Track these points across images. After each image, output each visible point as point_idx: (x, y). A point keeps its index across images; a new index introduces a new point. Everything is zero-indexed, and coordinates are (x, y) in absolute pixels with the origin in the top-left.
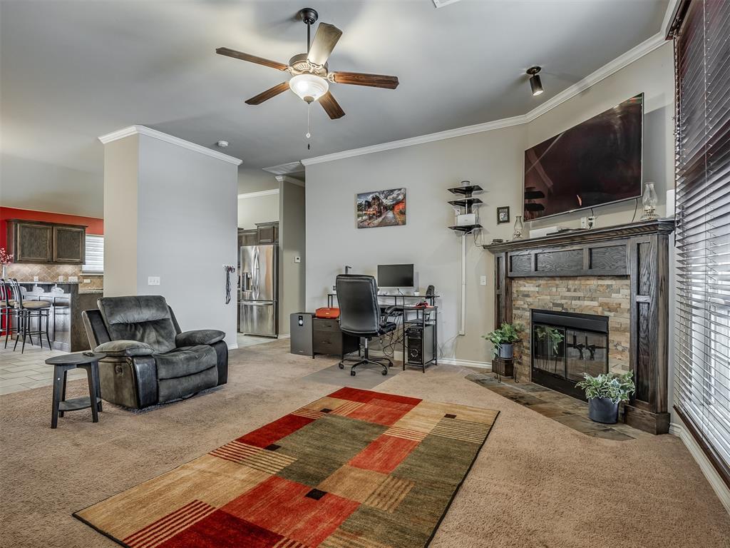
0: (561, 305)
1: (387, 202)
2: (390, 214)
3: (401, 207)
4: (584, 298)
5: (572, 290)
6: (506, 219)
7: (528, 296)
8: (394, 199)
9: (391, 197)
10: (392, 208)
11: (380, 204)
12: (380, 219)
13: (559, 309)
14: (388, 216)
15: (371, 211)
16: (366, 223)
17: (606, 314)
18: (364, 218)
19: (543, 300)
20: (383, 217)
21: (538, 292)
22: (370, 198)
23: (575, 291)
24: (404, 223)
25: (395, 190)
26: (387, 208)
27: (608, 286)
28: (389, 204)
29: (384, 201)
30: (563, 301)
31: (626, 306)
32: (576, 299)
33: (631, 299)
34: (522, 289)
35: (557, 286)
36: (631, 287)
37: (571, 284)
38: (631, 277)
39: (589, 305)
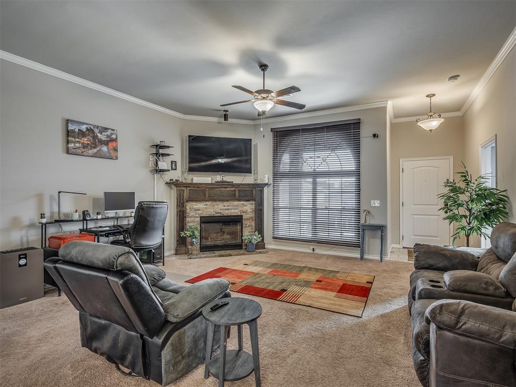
0: (221, 213)
1: (102, 137)
2: (105, 148)
3: (114, 144)
4: (231, 209)
5: (226, 206)
6: (175, 168)
7: (198, 210)
8: (108, 136)
9: (106, 134)
10: (106, 143)
11: (95, 137)
12: (95, 150)
13: (219, 215)
14: (102, 149)
15: (85, 140)
16: (79, 151)
17: (242, 214)
18: (77, 145)
19: (209, 211)
20: (98, 149)
21: (206, 208)
22: (84, 128)
23: (228, 206)
24: (117, 158)
25: (109, 129)
26: (102, 142)
27: (242, 204)
28: (104, 139)
29: (99, 135)
30: (222, 211)
31: (249, 210)
32: (228, 209)
33: (255, 208)
34: (195, 207)
35: (218, 205)
36: (255, 204)
37: (225, 204)
38: (255, 200)
39: (234, 212)
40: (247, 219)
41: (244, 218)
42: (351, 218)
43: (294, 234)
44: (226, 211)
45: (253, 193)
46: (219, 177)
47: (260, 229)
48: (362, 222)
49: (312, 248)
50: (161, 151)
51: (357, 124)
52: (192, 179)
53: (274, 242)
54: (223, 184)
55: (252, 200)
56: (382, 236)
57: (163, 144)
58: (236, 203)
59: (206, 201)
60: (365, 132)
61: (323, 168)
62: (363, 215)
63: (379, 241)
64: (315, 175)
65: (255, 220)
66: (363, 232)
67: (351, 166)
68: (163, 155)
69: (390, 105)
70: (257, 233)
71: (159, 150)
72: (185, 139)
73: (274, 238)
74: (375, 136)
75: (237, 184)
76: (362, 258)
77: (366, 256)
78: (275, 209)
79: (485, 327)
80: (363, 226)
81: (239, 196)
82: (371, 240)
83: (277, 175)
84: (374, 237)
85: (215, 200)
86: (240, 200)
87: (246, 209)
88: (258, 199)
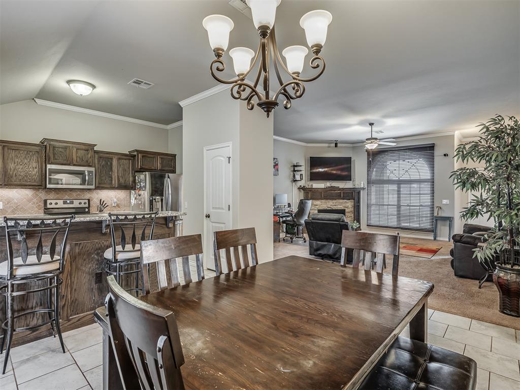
3: (277, 167)
4: (338, 205)
6: (302, 179)
7: (317, 205)
8: (275, 163)
10: (274, 167)
13: (330, 209)
17: (345, 208)
19: (323, 206)
21: (321, 204)
23: (335, 203)
24: (278, 175)
25: (275, 159)
27: (345, 202)
30: (331, 206)
31: (350, 206)
32: (335, 205)
33: (354, 204)
34: (314, 203)
35: (329, 202)
36: (354, 202)
37: (334, 201)
38: (354, 199)
39: (340, 207)
40: (348, 212)
41: (346, 211)
42: (427, 212)
43: (383, 223)
44: (335, 206)
45: (353, 195)
46: (328, 184)
47: (357, 218)
48: (435, 214)
49: (397, 232)
50: (296, 169)
51: (431, 147)
52: (312, 185)
53: (368, 229)
54: (332, 188)
55: (352, 199)
56: (450, 224)
57: (298, 164)
58: (341, 201)
59: (322, 199)
60: (438, 152)
61: (406, 177)
62: (436, 210)
63: (448, 228)
64: (399, 182)
65: (354, 213)
66: (436, 222)
67: (428, 176)
68: (298, 171)
69: (457, 134)
70: (355, 222)
71: (295, 168)
72: (307, 159)
73: (368, 225)
74: (445, 155)
75: (342, 188)
76: (435, 239)
77: (438, 238)
78: (369, 206)
79: (469, 240)
80: (436, 217)
81: (343, 196)
82: (442, 227)
83: (369, 182)
84: (444, 225)
85: (327, 199)
86: (343, 199)
87: (348, 205)
88: (356, 198)
